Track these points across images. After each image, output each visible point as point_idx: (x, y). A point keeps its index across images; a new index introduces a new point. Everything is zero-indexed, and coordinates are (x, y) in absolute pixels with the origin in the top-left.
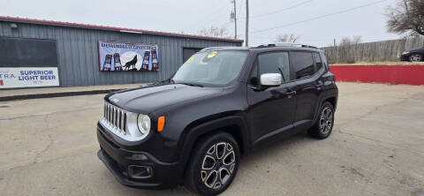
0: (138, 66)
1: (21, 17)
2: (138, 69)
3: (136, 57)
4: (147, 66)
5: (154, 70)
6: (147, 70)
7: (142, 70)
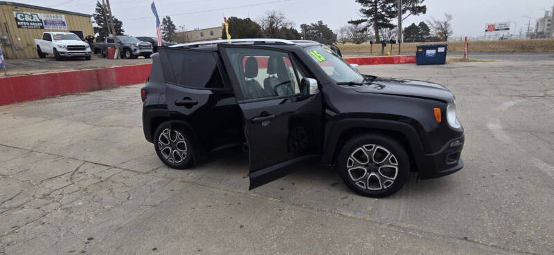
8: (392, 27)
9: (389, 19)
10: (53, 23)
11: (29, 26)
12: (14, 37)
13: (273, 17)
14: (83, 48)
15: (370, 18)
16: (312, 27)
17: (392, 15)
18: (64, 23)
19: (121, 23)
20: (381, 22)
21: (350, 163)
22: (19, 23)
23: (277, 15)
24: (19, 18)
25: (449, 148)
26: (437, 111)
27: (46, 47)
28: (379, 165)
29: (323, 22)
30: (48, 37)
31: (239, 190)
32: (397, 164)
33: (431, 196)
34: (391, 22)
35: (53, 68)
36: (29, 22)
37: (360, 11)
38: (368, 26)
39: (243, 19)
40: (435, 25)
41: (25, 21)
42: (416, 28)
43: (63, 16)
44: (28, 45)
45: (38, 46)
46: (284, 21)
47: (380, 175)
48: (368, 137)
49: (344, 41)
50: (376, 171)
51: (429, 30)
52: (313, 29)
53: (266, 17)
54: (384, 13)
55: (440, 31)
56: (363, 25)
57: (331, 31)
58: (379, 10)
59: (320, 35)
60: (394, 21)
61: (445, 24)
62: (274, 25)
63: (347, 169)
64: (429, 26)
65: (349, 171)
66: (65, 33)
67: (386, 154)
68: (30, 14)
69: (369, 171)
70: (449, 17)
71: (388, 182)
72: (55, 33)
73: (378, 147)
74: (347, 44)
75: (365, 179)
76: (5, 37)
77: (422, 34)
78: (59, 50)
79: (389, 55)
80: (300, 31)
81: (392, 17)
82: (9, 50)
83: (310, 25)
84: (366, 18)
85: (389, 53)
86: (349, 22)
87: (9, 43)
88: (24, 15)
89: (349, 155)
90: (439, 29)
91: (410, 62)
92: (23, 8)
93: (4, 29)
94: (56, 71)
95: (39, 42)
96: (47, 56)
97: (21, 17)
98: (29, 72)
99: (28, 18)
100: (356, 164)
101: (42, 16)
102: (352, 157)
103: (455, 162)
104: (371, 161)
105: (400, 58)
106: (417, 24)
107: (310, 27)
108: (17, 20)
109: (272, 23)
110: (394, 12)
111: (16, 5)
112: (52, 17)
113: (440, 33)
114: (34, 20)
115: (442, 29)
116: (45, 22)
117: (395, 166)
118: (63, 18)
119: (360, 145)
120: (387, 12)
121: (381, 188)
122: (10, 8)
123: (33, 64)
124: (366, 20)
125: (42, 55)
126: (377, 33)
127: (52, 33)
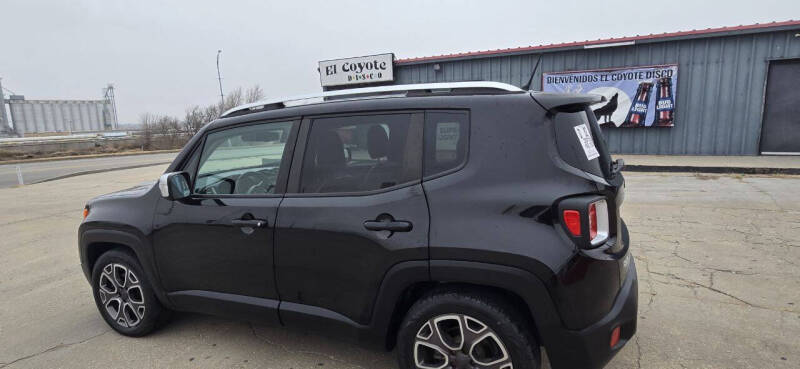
0: (618, 117)
1: (447, 53)
2: (618, 125)
3: (615, 98)
4: (642, 116)
5: (660, 125)
6: (641, 127)
7: (628, 125)
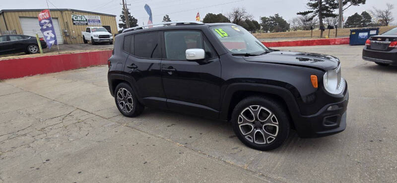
8: (334, 16)
9: (332, 10)
10: (94, 21)
11: (80, 23)
12: (71, 31)
13: (237, 12)
14: (108, 36)
15: (316, 10)
16: (270, 19)
17: (335, 6)
18: (99, 21)
19: (136, 20)
20: (325, 12)
21: (241, 120)
22: (74, 22)
23: (240, 11)
24: (75, 19)
25: (326, 111)
26: (314, 78)
27: (88, 36)
28: (263, 123)
29: (279, 15)
30: (88, 30)
31: (160, 136)
32: (277, 123)
33: (311, 153)
34: (333, 13)
35: (87, 49)
36: (80, 21)
37: (308, 4)
38: (314, 16)
39: (216, 14)
40: (376, 14)
41: (78, 21)
42: (359, 16)
43: (99, 16)
44: (79, 35)
45: (84, 36)
46: (246, 15)
47: (264, 132)
48: (254, 99)
49: (296, 29)
50: (261, 128)
51: (370, 18)
52: (271, 20)
53: (232, 12)
54: (327, 5)
55: (382, 19)
56: (310, 15)
57: (285, 21)
58: (323, 3)
59: (276, 25)
60: (336, 12)
61: (387, 12)
62: (238, 18)
63: (238, 125)
64: (371, 15)
65: (240, 126)
66: (98, 27)
67: (269, 114)
68: (80, 16)
69: (256, 128)
70: (391, 7)
71: (270, 138)
72: (93, 27)
73: (262, 108)
74: (299, 31)
75: (252, 134)
76: (66, 31)
77: (364, 22)
78: (94, 38)
79: (327, 37)
80: (260, 22)
81: (334, 8)
82: (68, 39)
83: (269, 17)
84: (312, 10)
85: (327, 36)
86: (298, 14)
87: (68, 34)
88: (77, 16)
89: (239, 113)
90: (380, 17)
91: (344, 43)
92: (77, 13)
93: (66, 26)
94: (88, 51)
95: (84, 33)
96: (88, 42)
97: (76, 18)
98: (72, 52)
99: (79, 19)
100: (245, 121)
101: (87, 17)
102: (242, 115)
103: (335, 124)
104: (257, 119)
105: (335, 40)
106: (360, 14)
107: (269, 19)
108: (73, 20)
109: (236, 17)
110: (336, 4)
111: (73, 11)
112: (93, 17)
113: (381, 21)
114: (83, 20)
115: (383, 17)
116: (89, 20)
117: (276, 125)
118: (99, 18)
119: (248, 106)
120: (330, 5)
121: (265, 143)
122: (70, 12)
123: (79, 47)
124: (312, 12)
125: (86, 42)
126: (321, 21)
127: (91, 28)
